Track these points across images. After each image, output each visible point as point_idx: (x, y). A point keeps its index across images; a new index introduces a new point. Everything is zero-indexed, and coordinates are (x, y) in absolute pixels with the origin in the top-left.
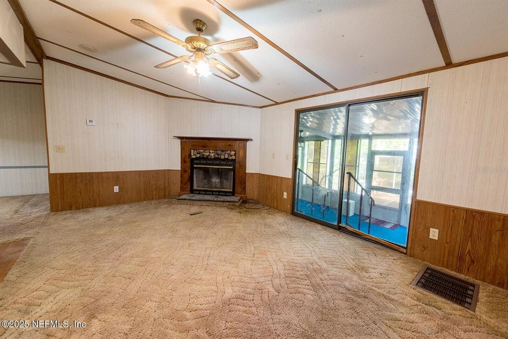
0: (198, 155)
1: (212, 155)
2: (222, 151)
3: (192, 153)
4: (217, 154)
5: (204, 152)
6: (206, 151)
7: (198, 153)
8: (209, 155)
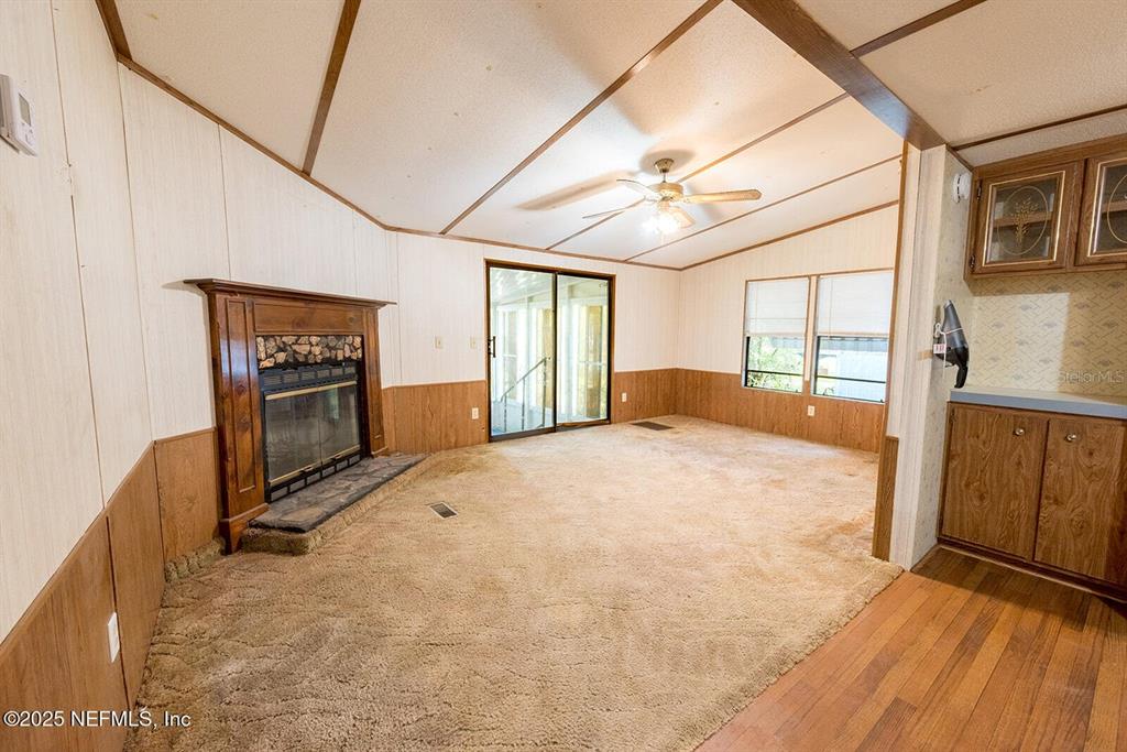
0: (281, 357)
1: (317, 350)
2: (338, 337)
3: (261, 349)
4: (327, 346)
5: (296, 343)
6: (303, 340)
7: (280, 350)
8: (310, 352)
